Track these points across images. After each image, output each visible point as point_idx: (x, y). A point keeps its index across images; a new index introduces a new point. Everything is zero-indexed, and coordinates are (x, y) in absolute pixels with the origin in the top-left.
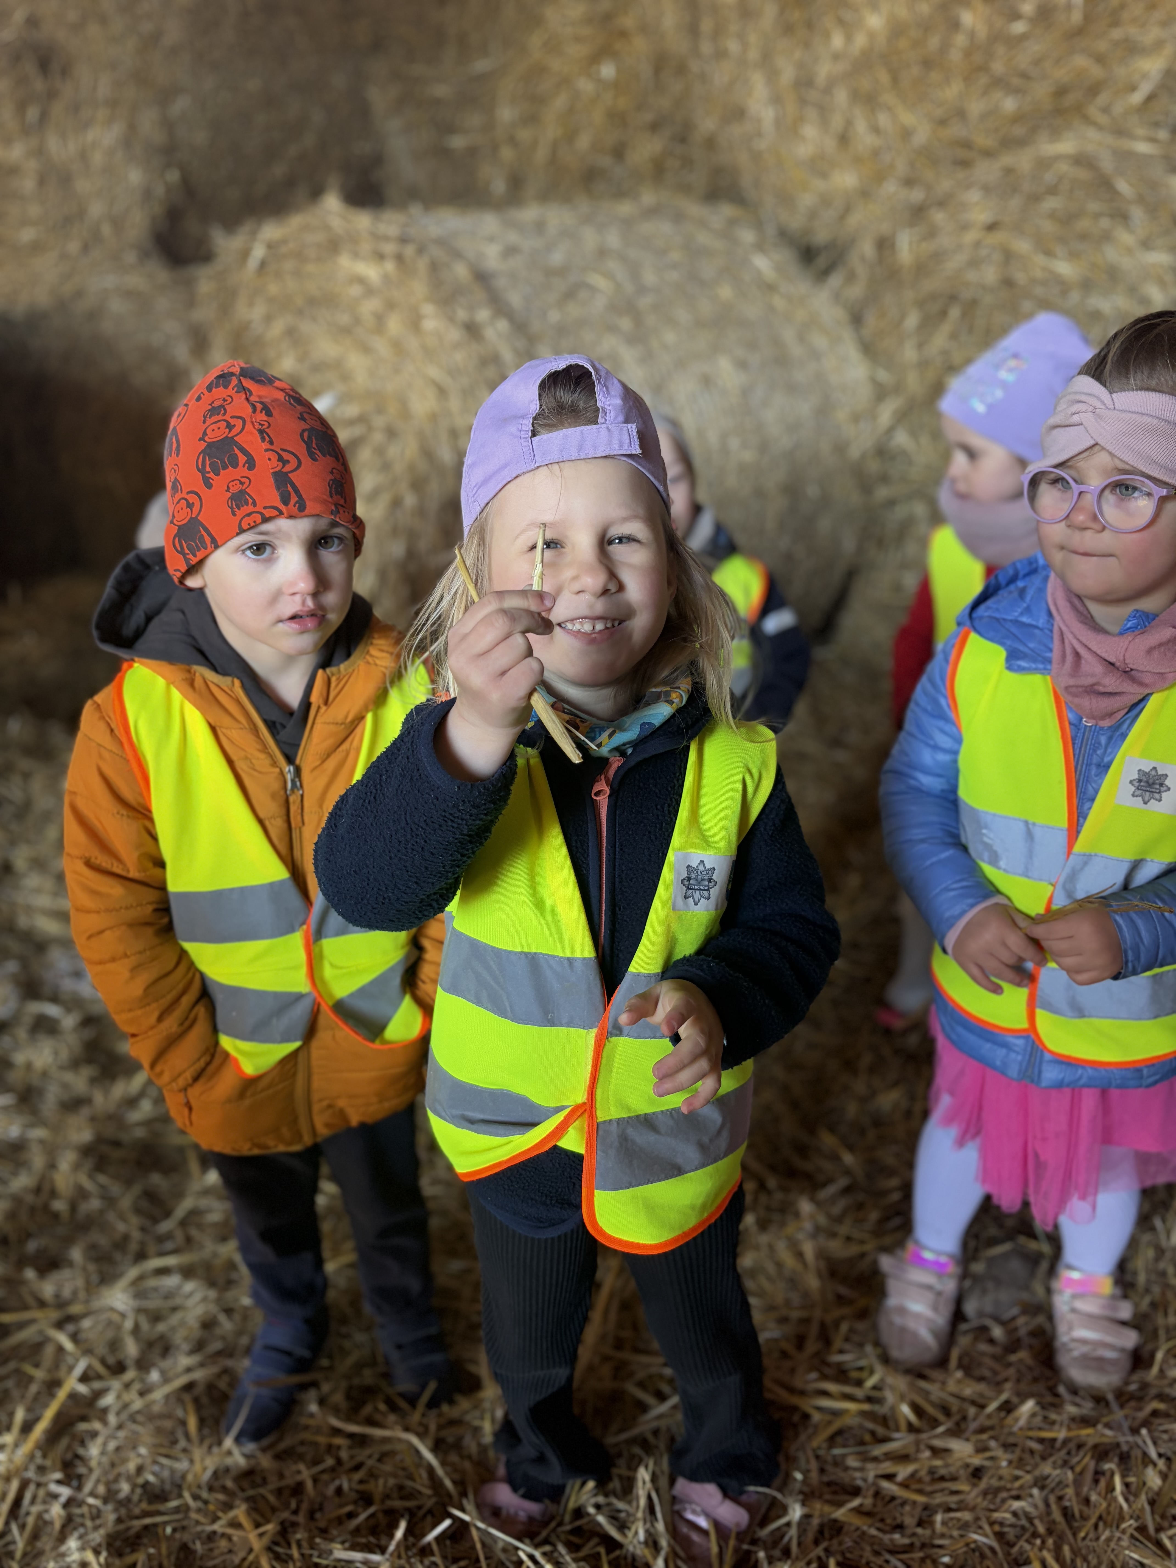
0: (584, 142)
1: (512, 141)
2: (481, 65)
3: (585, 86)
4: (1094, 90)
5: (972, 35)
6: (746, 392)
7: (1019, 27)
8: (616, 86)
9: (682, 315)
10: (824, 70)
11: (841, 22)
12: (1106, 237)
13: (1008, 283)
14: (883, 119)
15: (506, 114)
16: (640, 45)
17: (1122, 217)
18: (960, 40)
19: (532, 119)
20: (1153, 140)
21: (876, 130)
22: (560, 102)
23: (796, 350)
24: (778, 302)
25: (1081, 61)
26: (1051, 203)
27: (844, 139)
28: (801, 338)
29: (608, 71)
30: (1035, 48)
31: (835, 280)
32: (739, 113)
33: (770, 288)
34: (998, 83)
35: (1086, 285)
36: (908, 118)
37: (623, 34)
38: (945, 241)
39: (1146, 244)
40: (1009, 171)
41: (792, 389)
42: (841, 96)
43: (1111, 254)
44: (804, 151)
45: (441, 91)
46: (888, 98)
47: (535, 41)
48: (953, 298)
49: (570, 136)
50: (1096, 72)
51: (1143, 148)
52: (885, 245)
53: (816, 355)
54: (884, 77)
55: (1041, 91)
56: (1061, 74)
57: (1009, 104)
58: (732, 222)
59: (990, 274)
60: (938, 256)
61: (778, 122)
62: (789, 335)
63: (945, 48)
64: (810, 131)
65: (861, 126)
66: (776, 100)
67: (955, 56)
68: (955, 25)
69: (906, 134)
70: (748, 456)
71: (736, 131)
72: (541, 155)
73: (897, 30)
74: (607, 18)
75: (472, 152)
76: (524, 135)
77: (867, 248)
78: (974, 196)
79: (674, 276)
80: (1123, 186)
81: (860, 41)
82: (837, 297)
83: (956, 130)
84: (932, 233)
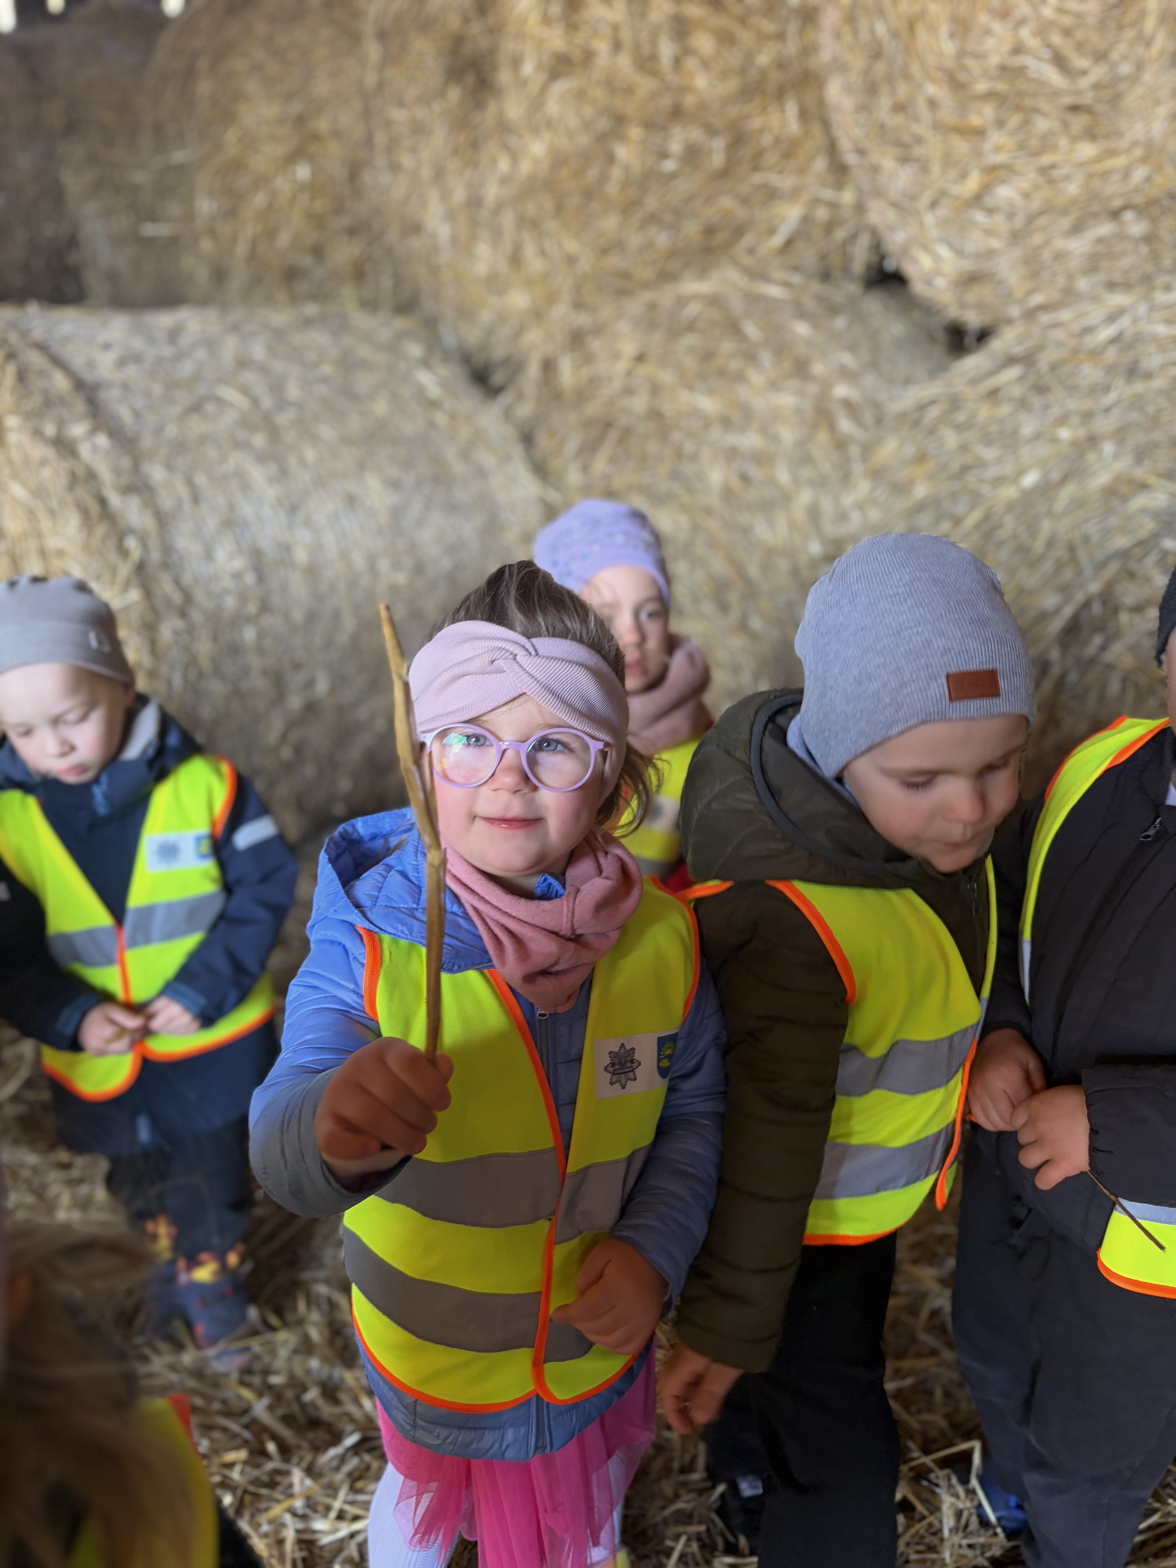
0: (284, 239)
1: (212, 233)
2: (179, 156)
3: (282, 184)
4: (739, 231)
5: (627, 169)
6: (397, 513)
7: (669, 166)
8: (313, 188)
9: (327, 432)
10: (492, 192)
11: (506, 148)
12: (740, 377)
13: (655, 414)
14: (549, 245)
15: (205, 206)
16: (334, 148)
17: (751, 357)
18: (617, 173)
19: (231, 214)
20: (787, 285)
21: (543, 253)
22: (260, 200)
23: (459, 468)
24: (441, 419)
25: (727, 202)
26: (690, 340)
27: (516, 259)
28: (465, 455)
29: (303, 172)
30: (683, 186)
31: (505, 399)
32: (416, 228)
33: (433, 404)
34: (652, 219)
35: (726, 422)
36: (572, 246)
37: (316, 137)
38: (602, 367)
39: (774, 386)
40: (653, 307)
41: (452, 508)
42: (508, 219)
43: (743, 392)
44: (481, 268)
45: (140, 177)
46: (551, 225)
47: (231, 136)
48: (608, 425)
49: (271, 233)
50: (741, 213)
51: (774, 291)
52: (549, 366)
53: (481, 473)
54: (547, 203)
55: (692, 229)
56: (710, 213)
57: (662, 240)
58: (401, 336)
59: (639, 403)
60: (595, 382)
61: (454, 239)
62: (451, 453)
63: (603, 178)
64: (483, 249)
65: (529, 250)
66: (451, 216)
67: (612, 189)
68: (610, 159)
69: (571, 260)
70: (401, 578)
71: (416, 244)
72: (241, 249)
73: (558, 160)
74: (300, 120)
75: (173, 241)
76: (225, 229)
77: (533, 370)
78: (623, 327)
79: (322, 390)
80: (751, 330)
81: (525, 168)
82: (507, 414)
83: (615, 261)
84: (588, 359)
